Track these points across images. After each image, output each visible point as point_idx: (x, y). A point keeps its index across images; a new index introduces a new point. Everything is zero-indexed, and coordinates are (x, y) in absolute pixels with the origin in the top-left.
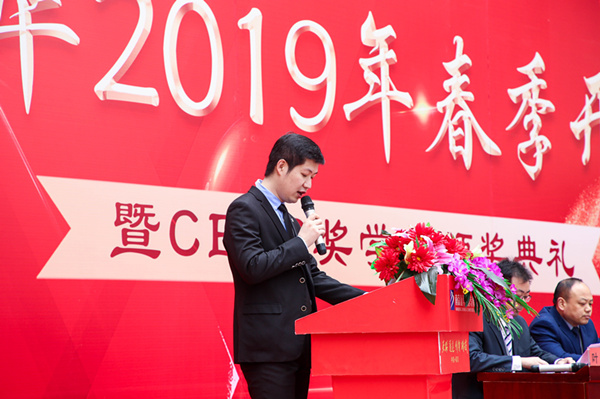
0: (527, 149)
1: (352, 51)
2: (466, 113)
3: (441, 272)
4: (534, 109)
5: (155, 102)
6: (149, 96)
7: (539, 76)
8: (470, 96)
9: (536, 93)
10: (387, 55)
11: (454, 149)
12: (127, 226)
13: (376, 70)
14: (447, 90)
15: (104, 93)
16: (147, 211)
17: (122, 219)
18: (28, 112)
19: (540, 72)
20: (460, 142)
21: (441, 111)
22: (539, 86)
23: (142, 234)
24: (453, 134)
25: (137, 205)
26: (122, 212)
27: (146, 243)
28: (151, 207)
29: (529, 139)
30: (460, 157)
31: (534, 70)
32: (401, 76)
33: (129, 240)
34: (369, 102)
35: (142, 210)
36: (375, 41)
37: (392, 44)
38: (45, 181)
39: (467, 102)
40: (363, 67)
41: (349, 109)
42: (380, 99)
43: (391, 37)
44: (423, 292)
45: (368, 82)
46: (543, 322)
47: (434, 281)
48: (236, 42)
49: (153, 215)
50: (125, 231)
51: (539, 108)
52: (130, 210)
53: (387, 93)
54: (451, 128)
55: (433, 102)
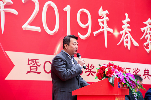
0: (146, 44)
1: (96, 17)
2: (129, 35)
3: (116, 77)
4: (148, 34)
5: (40, 31)
6: (38, 29)
7: (150, 24)
8: (130, 30)
9: (149, 29)
10: (106, 19)
11: (125, 44)
12: (31, 65)
13: (103, 22)
14: (123, 28)
15: (25, 28)
16: (37, 61)
17: (30, 63)
18: (3, 33)
19: (150, 23)
20: (127, 42)
21: (121, 34)
22: (150, 27)
23: (36, 67)
24: (125, 40)
25: (34, 59)
26: (30, 61)
27: (37, 70)
28: (38, 60)
29: (147, 42)
30: (127, 47)
31: (148, 23)
32: (110, 24)
33: (32, 69)
34: (101, 31)
35: (36, 61)
36: (102, 15)
37: (107, 15)
38: (8, 52)
39: (129, 32)
40: (99, 22)
41: (95, 33)
42: (104, 30)
43: (107, 14)
44: (110, 83)
45: (100, 26)
46: (149, 92)
47: (114, 79)
48: (63, 15)
49: (39, 62)
50: (30, 67)
51: (150, 33)
52: (32, 61)
53: (106, 29)
54: (124, 39)
55: (119, 31)
